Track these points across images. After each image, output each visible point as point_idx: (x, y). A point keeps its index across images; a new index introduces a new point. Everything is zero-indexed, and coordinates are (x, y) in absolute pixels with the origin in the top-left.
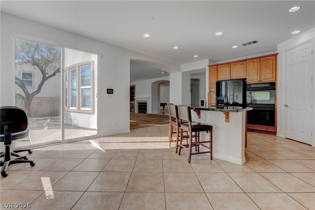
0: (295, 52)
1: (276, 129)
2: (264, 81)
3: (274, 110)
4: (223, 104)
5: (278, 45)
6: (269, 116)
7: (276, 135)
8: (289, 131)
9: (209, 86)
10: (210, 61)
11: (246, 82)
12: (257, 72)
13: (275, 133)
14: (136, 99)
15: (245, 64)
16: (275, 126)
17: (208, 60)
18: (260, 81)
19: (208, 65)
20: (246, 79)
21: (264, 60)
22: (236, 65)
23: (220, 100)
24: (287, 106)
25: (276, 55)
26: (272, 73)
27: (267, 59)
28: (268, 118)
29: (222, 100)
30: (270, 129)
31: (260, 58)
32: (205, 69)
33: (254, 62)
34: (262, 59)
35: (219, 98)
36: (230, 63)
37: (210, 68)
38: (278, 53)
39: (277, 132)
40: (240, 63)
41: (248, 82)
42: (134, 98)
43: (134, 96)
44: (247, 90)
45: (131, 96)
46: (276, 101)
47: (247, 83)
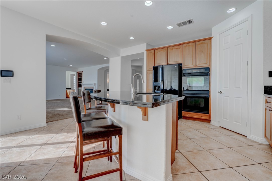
0: (229, 35)
1: (210, 117)
2: (199, 66)
3: (208, 97)
4: (160, 90)
5: (212, 29)
6: (203, 102)
7: (210, 123)
8: (223, 119)
9: (147, 71)
10: (148, 45)
11: (182, 67)
12: (193, 57)
13: (209, 121)
14: (83, 85)
15: (181, 49)
16: (209, 114)
17: (146, 44)
18: (195, 66)
19: (146, 49)
20: (181, 64)
21: (199, 44)
22: (172, 49)
23: (157, 86)
24: (221, 92)
25: (210, 39)
26: (207, 58)
27: (202, 43)
28: (202, 105)
29: (158, 86)
30: (205, 116)
31: (195, 42)
32: (143, 53)
33: (189, 46)
34: (197, 43)
35: (156, 84)
36: (167, 47)
37: (148, 53)
38: (212, 36)
39: (211, 119)
40: (176, 47)
41: (184, 67)
42: (81, 84)
43: (81, 83)
44: (183, 75)
45: (79, 83)
46: (210, 87)
47: (183, 69)
